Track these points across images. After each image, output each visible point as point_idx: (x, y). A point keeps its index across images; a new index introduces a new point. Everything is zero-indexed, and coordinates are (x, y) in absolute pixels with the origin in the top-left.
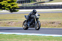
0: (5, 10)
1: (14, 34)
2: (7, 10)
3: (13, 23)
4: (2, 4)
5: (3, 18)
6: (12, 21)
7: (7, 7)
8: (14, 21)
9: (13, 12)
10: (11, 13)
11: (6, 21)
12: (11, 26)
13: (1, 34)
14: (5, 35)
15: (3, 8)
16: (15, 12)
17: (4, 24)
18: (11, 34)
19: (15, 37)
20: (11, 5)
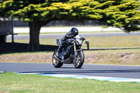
0: (113, 26)
1: (135, 83)
2: (117, 26)
3: (132, 55)
4: (108, 14)
5: (109, 46)
6: (128, 51)
7: (118, 21)
8: (132, 51)
9: (132, 32)
10: (127, 34)
11: (114, 52)
12: (126, 64)
13: (105, 81)
14: (114, 83)
15: (109, 22)
16: (136, 32)
17: (112, 59)
18: (126, 82)
19: (136, 88)
20: (127, 15)
